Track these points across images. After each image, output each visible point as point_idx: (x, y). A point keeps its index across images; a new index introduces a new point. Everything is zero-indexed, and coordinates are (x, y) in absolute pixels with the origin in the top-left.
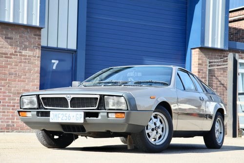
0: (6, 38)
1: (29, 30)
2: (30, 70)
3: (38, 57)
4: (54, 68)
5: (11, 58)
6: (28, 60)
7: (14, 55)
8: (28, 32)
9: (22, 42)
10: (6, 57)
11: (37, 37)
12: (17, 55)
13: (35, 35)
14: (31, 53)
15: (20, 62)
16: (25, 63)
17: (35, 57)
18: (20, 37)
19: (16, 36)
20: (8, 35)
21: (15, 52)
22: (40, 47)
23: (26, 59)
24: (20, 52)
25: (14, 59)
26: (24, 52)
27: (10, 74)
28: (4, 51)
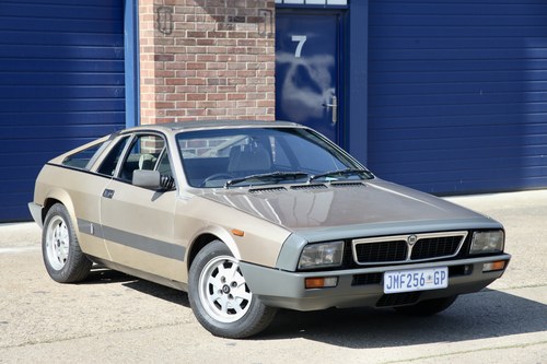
2: (253, 69)
3: (270, 36)
4: (298, 54)
5: (211, 43)
6: (248, 45)
7: (218, 35)
10: (201, 43)
12: (224, 35)
14: (253, 28)
15: (232, 52)
16: (243, 52)
17: (263, 35)
21: (220, 28)
22: (273, 9)
23: (242, 43)
24: (230, 28)
25: (220, 45)
26: (239, 27)
27: (212, 82)
28: (196, 27)
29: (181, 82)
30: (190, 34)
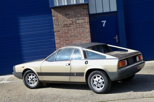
0: (65, 15)
1: (79, 7)
2: (83, 32)
3: (87, 23)
4: (104, 25)
5: (70, 26)
6: (81, 26)
7: (72, 24)
8: (79, 8)
9: (76, 15)
10: (67, 27)
11: (85, 10)
12: (74, 24)
13: (83, 9)
14: (82, 21)
15: (77, 28)
16: (80, 28)
17: (85, 23)
18: (74, 12)
19: (71, 12)
20: (66, 13)
21: (72, 22)
22: (88, 16)
23: (79, 25)
24: (75, 22)
25: (72, 27)
26: (78, 22)
27: (71, 36)
28: (65, 23)
29: (62, 37)
30: (64, 25)
